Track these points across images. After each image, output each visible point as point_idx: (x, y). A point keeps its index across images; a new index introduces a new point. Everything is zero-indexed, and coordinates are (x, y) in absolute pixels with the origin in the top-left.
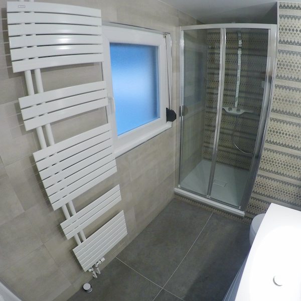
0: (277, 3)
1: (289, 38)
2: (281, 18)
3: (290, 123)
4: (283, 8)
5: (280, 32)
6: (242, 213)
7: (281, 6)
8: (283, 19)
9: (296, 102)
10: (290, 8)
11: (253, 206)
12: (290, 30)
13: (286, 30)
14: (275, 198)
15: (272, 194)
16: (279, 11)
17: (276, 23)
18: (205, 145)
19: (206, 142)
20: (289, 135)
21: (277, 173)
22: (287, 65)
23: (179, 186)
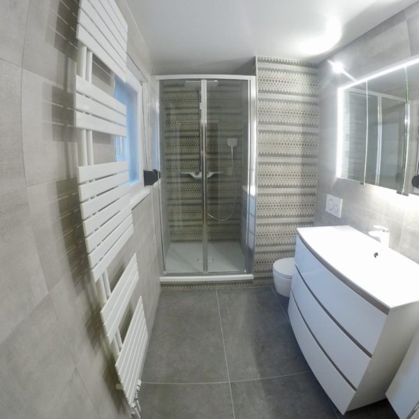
0: (255, 58)
1: (267, 87)
2: (259, 69)
3: (277, 164)
4: (260, 61)
5: (259, 83)
6: (250, 276)
7: (259, 60)
8: (261, 71)
9: (280, 144)
10: (267, 62)
11: (259, 263)
12: (267, 80)
13: (264, 80)
14: (280, 245)
15: (276, 241)
16: (258, 65)
17: (255, 75)
18: (170, 224)
19: (170, 221)
20: (279, 175)
21: (275, 217)
22: (267, 112)
23: (165, 273)
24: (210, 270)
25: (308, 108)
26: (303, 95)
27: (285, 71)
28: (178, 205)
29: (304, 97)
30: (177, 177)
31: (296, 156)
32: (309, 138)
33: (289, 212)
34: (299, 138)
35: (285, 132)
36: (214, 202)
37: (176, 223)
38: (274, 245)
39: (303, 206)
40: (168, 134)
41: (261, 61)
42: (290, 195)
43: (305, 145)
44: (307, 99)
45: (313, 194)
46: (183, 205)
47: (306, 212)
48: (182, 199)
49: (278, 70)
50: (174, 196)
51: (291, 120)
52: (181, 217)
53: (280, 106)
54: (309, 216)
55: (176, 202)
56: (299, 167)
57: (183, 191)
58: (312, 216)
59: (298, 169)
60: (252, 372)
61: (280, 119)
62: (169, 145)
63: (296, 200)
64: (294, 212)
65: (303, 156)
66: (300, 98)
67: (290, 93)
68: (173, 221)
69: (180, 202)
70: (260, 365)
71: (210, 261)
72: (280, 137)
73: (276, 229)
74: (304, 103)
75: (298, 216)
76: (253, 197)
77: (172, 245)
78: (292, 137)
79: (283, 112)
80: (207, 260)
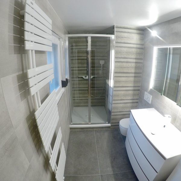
0: (114, 26)
1: (119, 41)
2: (116, 32)
3: (123, 77)
5: (116, 38)
6: (109, 125)
7: (116, 27)
10: (120, 28)
11: (114, 119)
12: (120, 37)
13: (118, 37)
14: (123, 112)
15: (121, 110)
16: (115, 29)
17: (114, 34)
18: (73, 99)
19: (74, 97)
20: (124, 82)
21: (121, 100)
22: (119, 52)
23: (72, 123)
24: (92, 122)
25: (138, 50)
26: (137, 44)
27: (128, 32)
28: (77, 90)
29: (137, 45)
30: (76, 78)
31: (132, 73)
32: (138, 65)
33: (128, 98)
34: (133, 65)
35: (127, 62)
36: (93, 89)
37: (76, 98)
38: (120, 112)
39: (134, 95)
40: (72, 58)
41: (117, 27)
42: (128, 90)
43: (136, 68)
44: (138, 46)
45: (139, 90)
46: (79, 90)
47: (135, 98)
48: (79, 88)
49: (125, 32)
50: (75, 86)
51: (131, 56)
52: (78, 95)
53: (125, 49)
54: (136, 99)
55: (76, 89)
56: (133, 78)
57: (79, 84)
58: (138, 99)
59: (132, 79)
60: (109, 170)
61: (125, 56)
62: (72, 63)
63: (131, 92)
64: (130, 98)
65: (135, 73)
66: (135, 46)
67: (130, 44)
68: (75, 97)
69: (78, 89)
70: (113, 167)
71: (91, 116)
72: (125, 64)
73: (121, 105)
74: (137, 48)
75: (131, 100)
76: (111, 88)
77: (74, 108)
78: (130, 65)
79: (127, 53)
80: (90, 116)
